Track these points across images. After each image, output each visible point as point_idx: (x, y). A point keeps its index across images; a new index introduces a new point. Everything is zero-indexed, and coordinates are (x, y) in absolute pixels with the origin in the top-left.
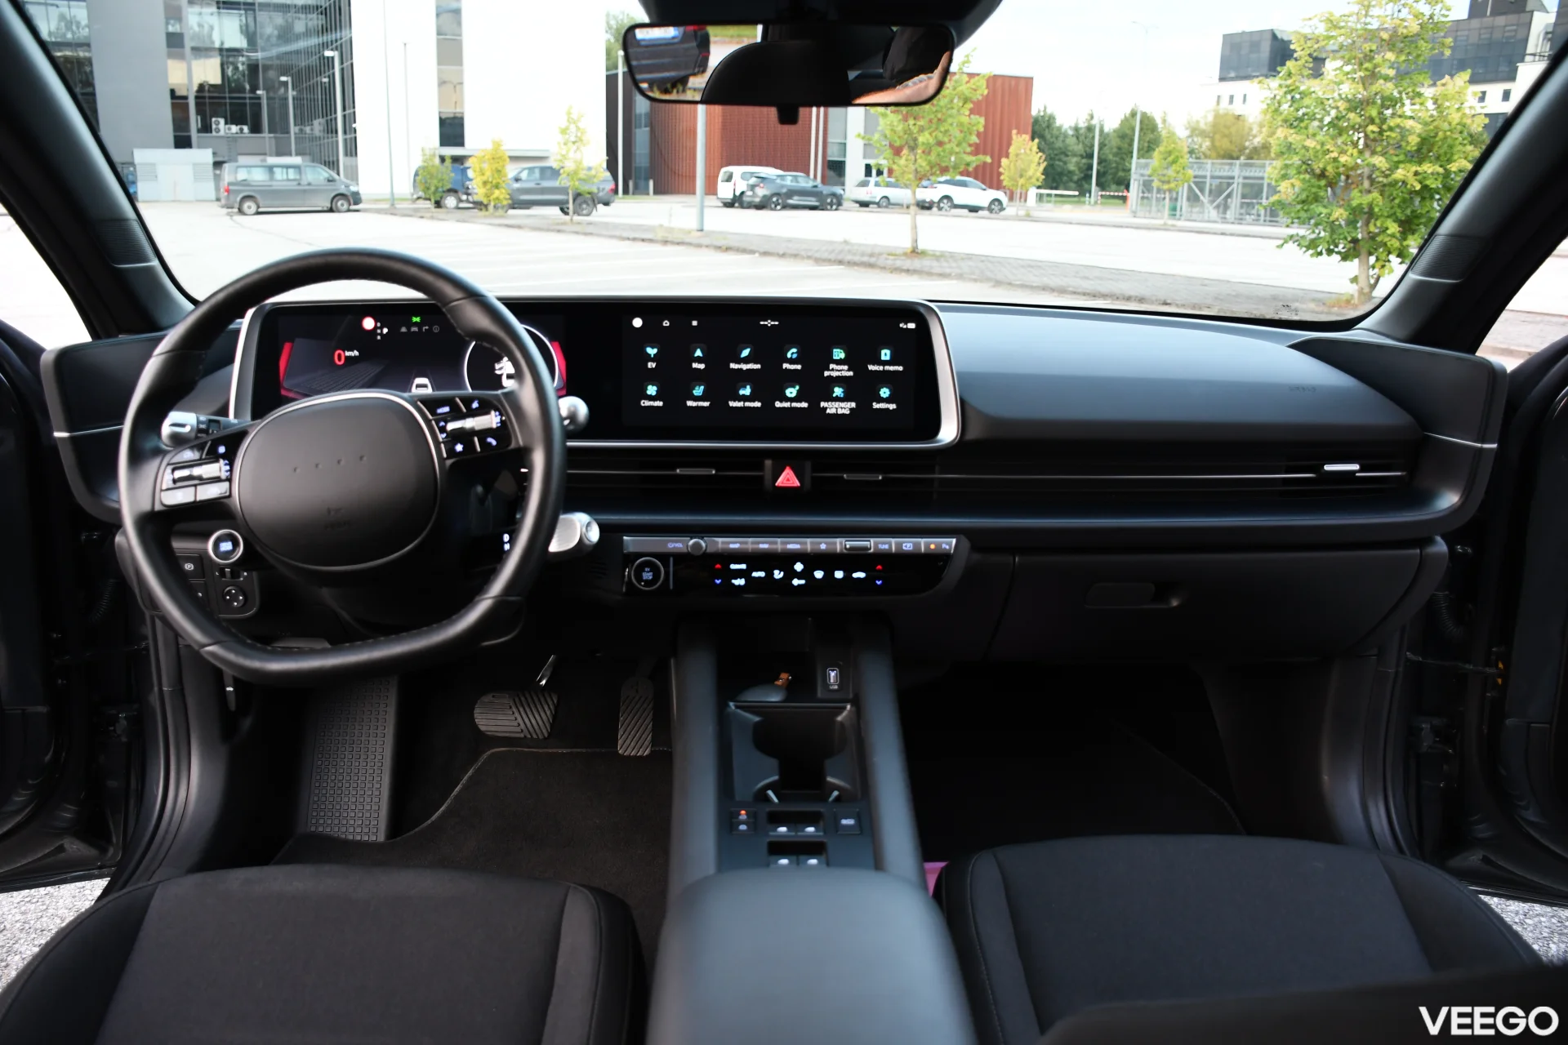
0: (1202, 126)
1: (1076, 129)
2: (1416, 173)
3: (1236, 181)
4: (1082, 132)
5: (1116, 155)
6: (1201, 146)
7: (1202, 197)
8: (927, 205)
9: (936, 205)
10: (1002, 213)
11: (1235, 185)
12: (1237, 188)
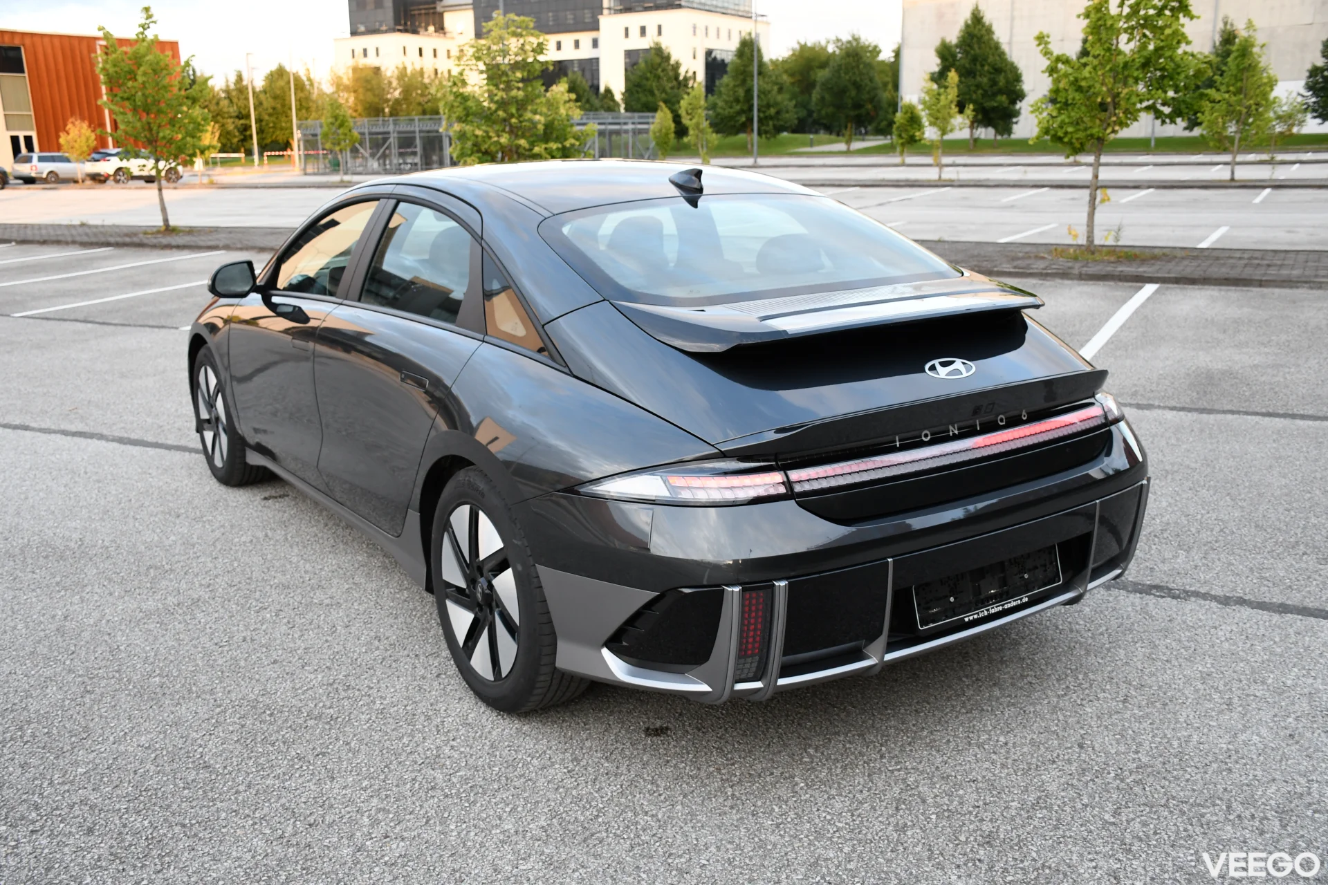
0: (346, 81)
1: (227, 91)
2: (546, 149)
3: (392, 135)
4: (234, 93)
5: (270, 115)
6: (347, 101)
7: (362, 150)
8: (102, 178)
9: (112, 178)
10: (181, 181)
11: (391, 140)
12: (393, 140)
